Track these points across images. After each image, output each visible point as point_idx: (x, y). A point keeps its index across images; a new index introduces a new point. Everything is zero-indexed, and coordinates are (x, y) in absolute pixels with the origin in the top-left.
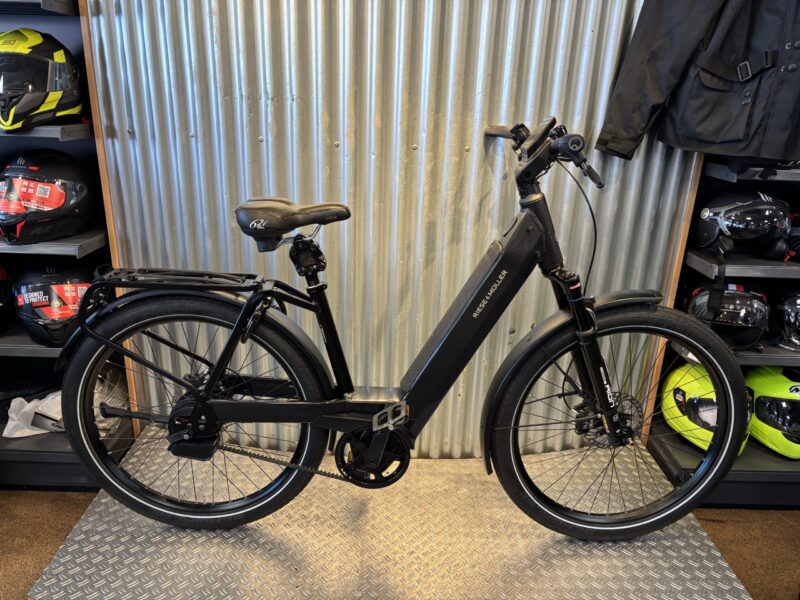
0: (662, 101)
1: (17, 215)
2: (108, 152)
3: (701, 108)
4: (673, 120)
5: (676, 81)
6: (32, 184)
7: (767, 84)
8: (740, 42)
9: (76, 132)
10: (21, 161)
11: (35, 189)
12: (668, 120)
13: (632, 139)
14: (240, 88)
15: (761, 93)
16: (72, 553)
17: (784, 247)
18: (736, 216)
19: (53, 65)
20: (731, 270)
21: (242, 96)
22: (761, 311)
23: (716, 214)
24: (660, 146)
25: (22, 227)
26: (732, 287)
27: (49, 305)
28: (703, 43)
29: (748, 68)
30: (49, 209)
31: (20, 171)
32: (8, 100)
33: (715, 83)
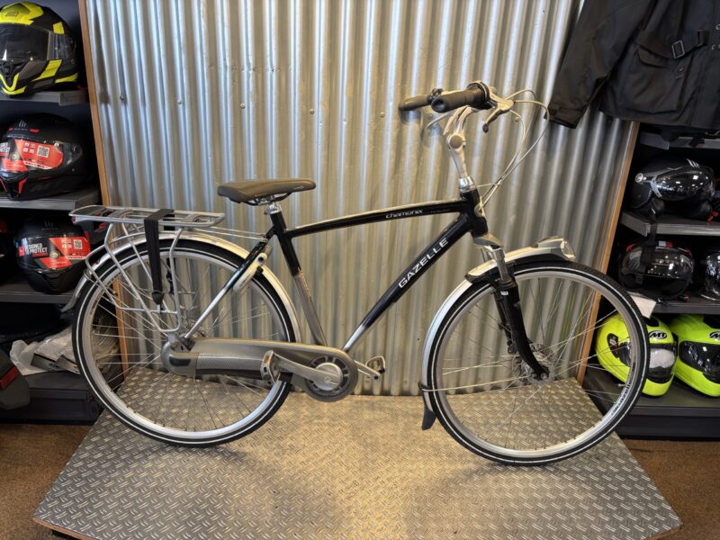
0: (605, 75)
1: (19, 173)
2: (103, 117)
3: (638, 83)
4: (613, 93)
5: (617, 58)
6: (33, 145)
7: (699, 60)
8: (675, 23)
9: (73, 97)
10: (22, 124)
11: (36, 149)
12: (609, 93)
13: (578, 110)
14: (225, 59)
15: (693, 69)
16: (71, 478)
17: (709, 208)
18: (667, 180)
19: (52, 36)
20: (663, 228)
21: (226, 67)
22: (687, 265)
23: (650, 178)
24: (601, 116)
25: (24, 184)
26: (662, 244)
27: (48, 256)
28: (643, 23)
29: (681, 46)
30: (49, 168)
31: (21, 132)
32: (12, 67)
33: (651, 60)
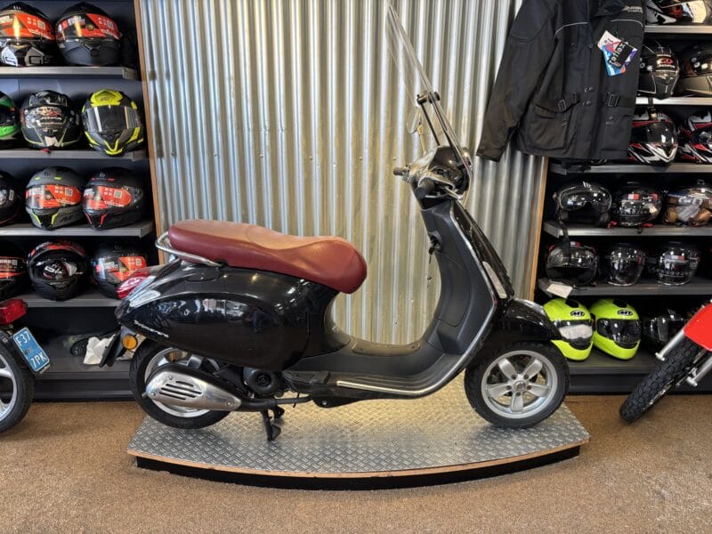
0: (514, 125)
1: (100, 210)
2: (158, 168)
3: (537, 129)
4: (523, 136)
5: (522, 113)
6: (111, 189)
7: (575, 112)
8: (559, 88)
9: (140, 152)
10: (102, 175)
11: (113, 193)
12: (520, 136)
14: (248, 124)
15: (572, 118)
20: (572, 232)
21: (249, 129)
22: (592, 260)
24: (519, 155)
25: (105, 218)
26: (573, 243)
27: (117, 271)
28: (536, 89)
29: (563, 104)
30: (122, 206)
31: (103, 181)
33: (545, 113)
